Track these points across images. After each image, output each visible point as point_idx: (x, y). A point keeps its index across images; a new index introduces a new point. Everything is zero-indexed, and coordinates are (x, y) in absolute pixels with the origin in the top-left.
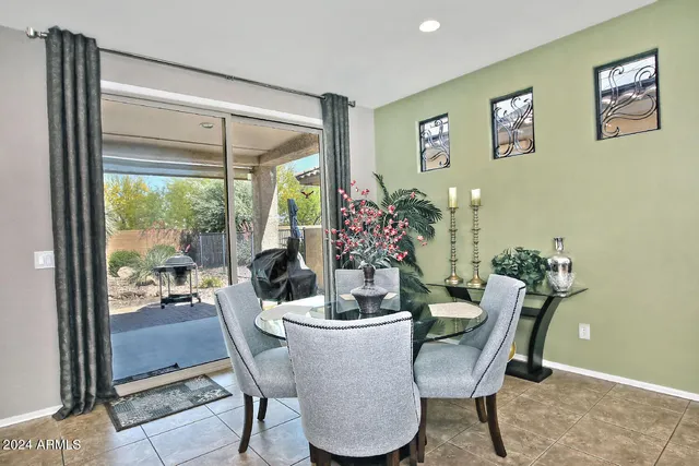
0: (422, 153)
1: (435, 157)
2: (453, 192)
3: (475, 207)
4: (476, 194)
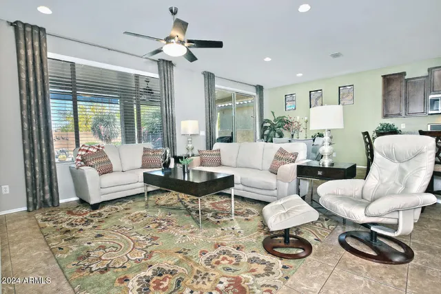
3: (307, 122)
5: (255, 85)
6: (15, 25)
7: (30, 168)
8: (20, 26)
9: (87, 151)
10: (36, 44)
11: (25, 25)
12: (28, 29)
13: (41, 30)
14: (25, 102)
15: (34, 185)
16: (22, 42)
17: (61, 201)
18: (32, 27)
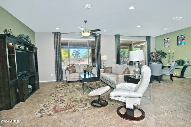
0: (164, 44)
1: (166, 45)
2: (169, 51)
3: (173, 53)
4: (173, 51)
5: (146, 36)
6: (54, 33)
7: (57, 70)
8: (55, 33)
9: (70, 66)
10: (58, 37)
11: (56, 32)
12: (57, 33)
13: (59, 33)
14: (56, 53)
15: (57, 75)
16: (55, 37)
17: (64, 80)
18: (57, 32)
